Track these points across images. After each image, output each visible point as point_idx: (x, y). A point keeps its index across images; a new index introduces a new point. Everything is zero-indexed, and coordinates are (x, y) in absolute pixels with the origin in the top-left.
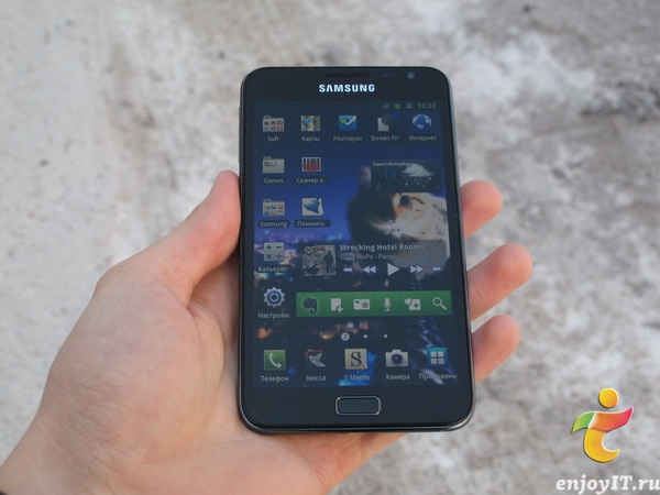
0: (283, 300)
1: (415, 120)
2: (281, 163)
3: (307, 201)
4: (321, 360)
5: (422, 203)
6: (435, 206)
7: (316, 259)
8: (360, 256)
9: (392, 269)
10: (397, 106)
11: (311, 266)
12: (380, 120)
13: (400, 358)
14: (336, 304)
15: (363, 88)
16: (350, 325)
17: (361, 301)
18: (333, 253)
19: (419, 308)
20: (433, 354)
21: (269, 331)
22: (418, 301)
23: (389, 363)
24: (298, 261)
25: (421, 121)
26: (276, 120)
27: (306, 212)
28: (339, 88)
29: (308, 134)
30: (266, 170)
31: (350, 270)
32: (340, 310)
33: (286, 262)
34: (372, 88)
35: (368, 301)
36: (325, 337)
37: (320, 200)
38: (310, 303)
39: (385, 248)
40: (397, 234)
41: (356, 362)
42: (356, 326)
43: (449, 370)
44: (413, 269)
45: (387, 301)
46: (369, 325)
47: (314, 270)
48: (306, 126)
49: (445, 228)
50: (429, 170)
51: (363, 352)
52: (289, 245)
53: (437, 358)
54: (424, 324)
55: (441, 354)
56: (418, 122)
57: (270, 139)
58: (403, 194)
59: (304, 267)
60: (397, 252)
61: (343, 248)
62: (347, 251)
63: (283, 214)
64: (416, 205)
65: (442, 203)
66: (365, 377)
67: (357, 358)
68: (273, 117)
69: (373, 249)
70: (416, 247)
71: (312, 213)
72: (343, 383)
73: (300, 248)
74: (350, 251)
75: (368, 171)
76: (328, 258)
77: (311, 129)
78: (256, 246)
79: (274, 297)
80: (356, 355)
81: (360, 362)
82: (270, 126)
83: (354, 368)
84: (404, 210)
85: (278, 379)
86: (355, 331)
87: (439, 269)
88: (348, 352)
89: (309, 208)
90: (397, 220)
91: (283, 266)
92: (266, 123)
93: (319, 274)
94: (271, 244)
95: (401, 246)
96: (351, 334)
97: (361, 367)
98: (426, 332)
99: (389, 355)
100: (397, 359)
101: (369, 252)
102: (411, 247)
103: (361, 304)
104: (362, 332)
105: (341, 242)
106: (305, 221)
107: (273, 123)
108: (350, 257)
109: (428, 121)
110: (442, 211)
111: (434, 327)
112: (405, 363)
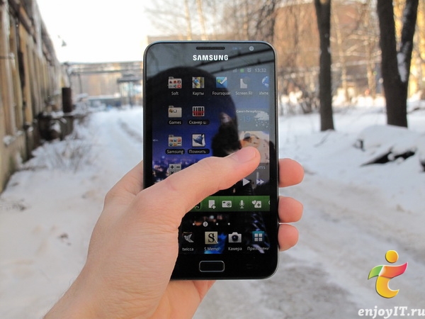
1: (263, 80)
2: (179, 110)
3: (195, 137)
4: (191, 238)
12: (241, 80)
13: (237, 237)
15: (221, 57)
16: (212, 217)
17: (227, 202)
20: (256, 235)
23: (230, 240)
26: (177, 80)
27: (195, 144)
28: (205, 57)
29: (197, 90)
30: (171, 115)
34: (226, 58)
35: (230, 202)
37: (203, 136)
41: (211, 240)
42: (215, 218)
43: (268, 245)
46: (223, 217)
48: (196, 84)
51: (216, 233)
53: (258, 237)
54: (255, 217)
55: (261, 235)
57: (173, 94)
64: (254, 139)
67: (212, 238)
68: (175, 77)
71: (198, 145)
77: (198, 87)
80: (211, 236)
81: (214, 239)
82: (173, 84)
83: (210, 243)
88: (207, 234)
89: (196, 141)
92: (171, 82)
94: (174, 165)
96: (210, 222)
97: (214, 243)
98: (256, 221)
99: (230, 236)
100: (235, 238)
103: (226, 204)
106: (194, 150)
107: (175, 82)
111: (261, 219)
112: (240, 240)
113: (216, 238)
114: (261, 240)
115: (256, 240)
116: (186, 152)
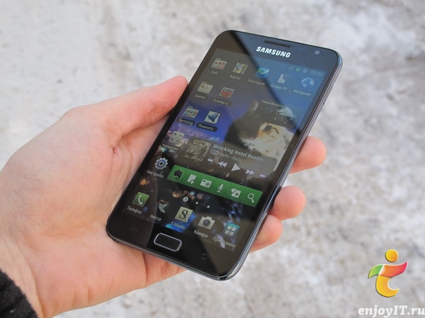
0: (165, 166)
1: (304, 80)
2: (211, 87)
3: (211, 113)
4: (165, 209)
5: (278, 132)
6: (284, 137)
7: (196, 148)
8: (222, 154)
9: (236, 168)
10: (298, 70)
11: (191, 152)
12: (282, 75)
13: (209, 222)
14: (192, 178)
15: (283, 54)
16: (192, 193)
17: (207, 181)
18: (208, 147)
19: (237, 197)
20: (229, 227)
21: (148, 182)
22: (239, 192)
23: (201, 224)
24: (186, 147)
25: (307, 83)
26: (222, 62)
27: (207, 120)
28: (268, 51)
29: (236, 74)
30: (200, 89)
31: (212, 161)
32: (192, 182)
33: (179, 145)
34: (288, 55)
35: (211, 182)
36: (175, 196)
37: (219, 115)
38: (178, 174)
39: (239, 154)
40: (251, 148)
41: (183, 216)
42: (195, 195)
43: (233, 241)
44: (248, 172)
45: (222, 185)
46: (203, 197)
47: (191, 155)
48: (237, 69)
49: (283, 152)
50: (294, 113)
51: (190, 211)
52: (186, 136)
53: (231, 231)
54: (235, 207)
55: (234, 229)
56: (304, 82)
57: (213, 72)
58: (269, 124)
59: (187, 151)
60: (244, 158)
61: (215, 146)
62: (216, 149)
63: (194, 117)
64: (273, 133)
65: (290, 135)
66: (183, 227)
67: (185, 214)
68: (222, 60)
69: (231, 152)
70: (258, 158)
71: (210, 121)
72: (168, 226)
73: (192, 140)
74: (218, 150)
75: (257, 105)
76: (204, 150)
77: (238, 72)
78: (169, 131)
79: (161, 164)
80: (185, 212)
81: (185, 216)
82: (217, 65)
83: (180, 219)
84: (265, 134)
85: (136, 211)
86: (193, 198)
87: (264, 176)
88: (182, 209)
89: (210, 118)
90: (256, 139)
91: (177, 147)
92: (216, 63)
93: (193, 158)
94: (177, 133)
95: (249, 155)
96: (190, 199)
97: (184, 221)
98: (233, 212)
99: (203, 219)
100: (207, 223)
101: (228, 153)
102: (255, 158)
103: (206, 183)
104: (197, 199)
105: (216, 143)
106: (205, 125)
107: (220, 63)
108: (215, 153)
109: (312, 83)
110: (287, 141)
111: (240, 212)
113: (187, 217)
114: (232, 234)
115: (227, 232)
116: (196, 124)
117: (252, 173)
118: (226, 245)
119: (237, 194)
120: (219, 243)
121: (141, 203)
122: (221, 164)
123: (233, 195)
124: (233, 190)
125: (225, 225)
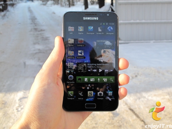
0: (73, 78)
1: (108, 28)
2: (73, 40)
3: (79, 51)
4: (82, 94)
5: (109, 52)
6: (112, 53)
7: (81, 67)
8: (92, 67)
9: (100, 70)
10: (104, 24)
11: (80, 69)
12: (99, 28)
13: (101, 94)
14: (86, 79)
15: (95, 18)
16: (89, 85)
17: (92, 79)
18: (86, 66)
19: (106, 81)
20: (109, 93)
21: (69, 86)
22: (106, 79)
23: (98, 95)
24: (77, 68)
25: (110, 29)
26: (72, 28)
28: (89, 18)
29: (80, 32)
30: (69, 42)
31: (90, 70)
32: (87, 81)
33: (74, 68)
34: (97, 19)
35: (94, 79)
36: (83, 88)
37: (83, 51)
38: (80, 79)
39: (99, 65)
40: (102, 61)
41: (90, 95)
42: (91, 85)
43: (113, 97)
44: (105, 71)
45: (99, 79)
46: (94, 85)
47: (81, 70)
48: (80, 29)
49: (114, 59)
50: (111, 43)
51: (92, 92)
52: (75, 64)
53: (110, 94)
54: (107, 85)
55: (111, 93)
57: (70, 33)
58: (104, 50)
59: (78, 70)
60: (102, 66)
61: (88, 64)
63: (73, 55)
64: (107, 53)
65: (114, 52)
66: (93, 99)
68: (71, 27)
69: (96, 65)
70: (107, 64)
71: (81, 55)
72: (87, 100)
73: (78, 64)
74: (90, 65)
75: (95, 43)
76: (84, 67)
77: (81, 31)
78: (66, 64)
79: (71, 77)
80: (90, 93)
84: (104, 54)
85: (71, 99)
86: (90, 87)
87: (112, 71)
88: (89, 92)
89: (80, 53)
90: (102, 57)
92: (69, 29)
93: (82, 71)
94: (70, 63)
95: (103, 64)
96: (89, 87)
97: (92, 96)
98: (108, 87)
99: (98, 93)
100: (100, 94)
101: (95, 66)
102: (105, 65)
103: (92, 80)
104: (92, 87)
105: (88, 63)
106: (79, 57)
108: (90, 67)
109: (112, 28)
110: (114, 55)
111: (110, 86)
112: (102, 95)
113: (92, 94)
114: (111, 95)
115: (109, 95)
116: (76, 58)
117: (107, 71)
118: (111, 99)
119: (106, 80)
120: (108, 100)
121: (72, 95)
122: (94, 70)
123: (105, 81)
124: (104, 79)
125: (107, 92)
